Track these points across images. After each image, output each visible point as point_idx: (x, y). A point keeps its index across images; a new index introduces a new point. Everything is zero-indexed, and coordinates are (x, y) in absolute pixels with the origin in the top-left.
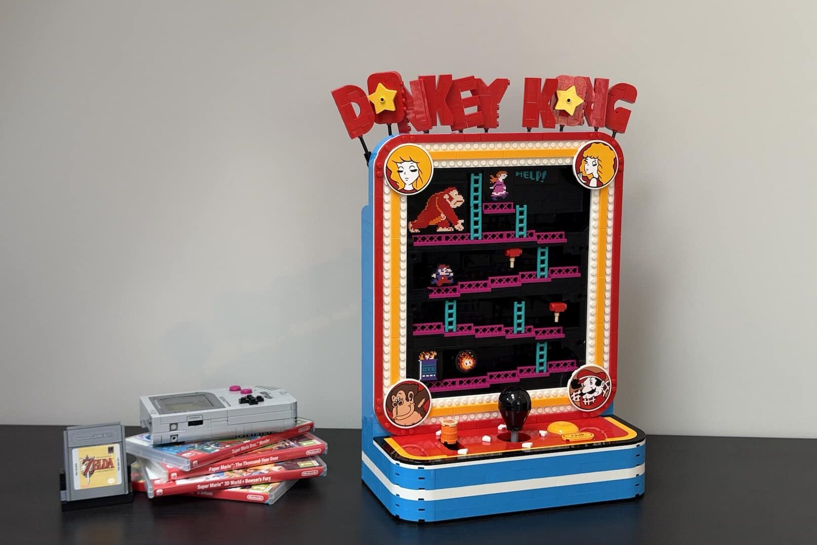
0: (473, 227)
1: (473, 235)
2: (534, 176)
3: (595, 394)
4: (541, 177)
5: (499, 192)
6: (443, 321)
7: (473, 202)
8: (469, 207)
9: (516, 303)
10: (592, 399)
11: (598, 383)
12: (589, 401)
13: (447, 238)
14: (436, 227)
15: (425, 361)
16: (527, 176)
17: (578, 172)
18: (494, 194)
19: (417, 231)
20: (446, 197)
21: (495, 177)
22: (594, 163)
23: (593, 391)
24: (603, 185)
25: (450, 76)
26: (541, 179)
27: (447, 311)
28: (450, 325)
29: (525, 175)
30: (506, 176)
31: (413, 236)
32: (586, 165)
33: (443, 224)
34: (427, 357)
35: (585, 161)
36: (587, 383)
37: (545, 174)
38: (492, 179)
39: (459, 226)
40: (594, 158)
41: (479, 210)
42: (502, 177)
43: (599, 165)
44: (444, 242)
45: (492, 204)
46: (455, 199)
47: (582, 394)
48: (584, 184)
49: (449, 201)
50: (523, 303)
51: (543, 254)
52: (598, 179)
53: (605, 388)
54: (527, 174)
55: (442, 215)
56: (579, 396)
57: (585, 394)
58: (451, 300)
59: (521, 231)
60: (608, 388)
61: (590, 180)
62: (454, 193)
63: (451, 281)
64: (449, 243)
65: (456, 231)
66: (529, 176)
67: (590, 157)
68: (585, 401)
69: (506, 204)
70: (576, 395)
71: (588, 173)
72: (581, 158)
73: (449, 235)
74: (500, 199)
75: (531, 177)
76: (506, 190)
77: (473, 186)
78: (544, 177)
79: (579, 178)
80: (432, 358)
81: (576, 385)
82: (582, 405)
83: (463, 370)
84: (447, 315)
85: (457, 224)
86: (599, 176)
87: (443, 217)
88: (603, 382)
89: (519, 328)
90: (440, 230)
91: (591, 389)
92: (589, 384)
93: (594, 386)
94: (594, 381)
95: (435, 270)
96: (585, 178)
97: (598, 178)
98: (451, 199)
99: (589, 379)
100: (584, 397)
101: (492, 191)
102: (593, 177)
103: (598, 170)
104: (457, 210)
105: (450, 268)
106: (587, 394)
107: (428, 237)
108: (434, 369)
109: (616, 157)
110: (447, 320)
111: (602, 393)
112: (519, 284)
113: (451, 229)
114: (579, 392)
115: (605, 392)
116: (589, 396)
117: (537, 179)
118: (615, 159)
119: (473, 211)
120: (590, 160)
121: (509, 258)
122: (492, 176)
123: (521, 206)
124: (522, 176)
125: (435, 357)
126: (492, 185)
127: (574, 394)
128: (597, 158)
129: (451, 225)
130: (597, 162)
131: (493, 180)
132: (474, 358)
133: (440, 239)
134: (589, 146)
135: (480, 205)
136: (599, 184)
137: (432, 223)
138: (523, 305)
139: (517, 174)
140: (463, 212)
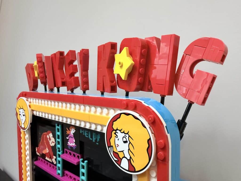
0: (58, 164)
1: (58, 170)
2: (92, 137)
4: (97, 139)
5: (72, 143)
7: (58, 145)
8: (56, 149)
14: (45, 155)
16: (87, 135)
17: (109, 145)
18: (69, 143)
19: (39, 154)
20: (48, 137)
21: (69, 131)
22: (125, 140)
24: (135, 171)
26: (96, 141)
30: (75, 131)
32: (116, 139)
33: (48, 155)
35: (115, 134)
37: (99, 137)
38: (67, 131)
39: (54, 161)
40: (124, 132)
41: (60, 154)
42: (73, 131)
43: (130, 143)
45: (69, 151)
46: (52, 140)
48: (115, 161)
49: (49, 141)
54: (87, 133)
55: (47, 149)
61: (122, 159)
62: (51, 135)
65: (53, 163)
66: (88, 135)
67: (120, 131)
69: (76, 155)
71: (119, 149)
72: (111, 129)
73: (51, 164)
74: (72, 149)
75: (90, 137)
76: (75, 143)
78: (98, 140)
79: (110, 152)
85: (53, 158)
86: (131, 157)
90: (47, 158)
96: (116, 154)
97: (130, 160)
98: (50, 139)
101: (68, 140)
102: (124, 157)
103: (129, 149)
104: (53, 148)
107: (43, 160)
109: (150, 139)
117: (94, 141)
118: (149, 141)
119: (58, 152)
120: (120, 135)
122: (67, 129)
123: (83, 161)
124: (84, 134)
126: (67, 136)
128: (127, 133)
129: (51, 158)
130: (127, 138)
131: (68, 133)
133: (47, 164)
135: (61, 149)
136: (132, 168)
137: (44, 152)
139: (81, 131)
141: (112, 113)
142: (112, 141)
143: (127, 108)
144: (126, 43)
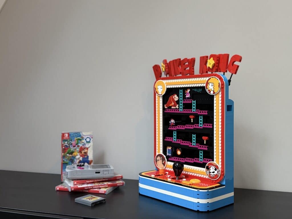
0: (180, 107)
1: (180, 110)
2: (198, 91)
3: (214, 174)
5: (188, 96)
6: (173, 137)
7: (180, 99)
8: (179, 101)
9: (193, 135)
10: (213, 175)
11: (216, 170)
12: (212, 176)
13: (174, 111)
14: (171, 107)
15: (168, 149)
17: (207, 89)
18: (187, 96)
19: (167, 108)
20: (174, 97)
21: (187, 91)
23: (214, 172)
24: (215, 93)
25: (180, 59)
26: (200, 91)
27: (174, 134)
28: (175, 139)
29: (195, 90)
30: (190, 90)
31: (166, 109)
33: (173, 106)
34: (169, 148)
36: (211, 168)
37: (201, 90)
39: (177, 107)
41: (182, 102)
42: (189, 91)
43: (214, 85)
44: (174, 112)
45: (186, 100)
46: (176, 98)
47: (210, 172)
48: (209, 93)
49: (174, 98)
50: (195, 135)
51: (201, 118)
52: (213, 91)
53: (218, 172)
56: (209, 173)
57: (211, 172)
58: (175, 130)
59: (194, 110)
60: (219, 172)
61: (211, 91)
62: (176, 96)
63: (174, 124)
64: (175, 112)
65: (176, 108)
67: (211, 83)
68: (211, 175)
69: (190, 100)
70: (208, 172)
71: (210, 88)
72: (207, 83)
73: (175, 110)
74: (188, 98)
76: (190, 95)
77: (180, 93)
78: (201, 91)
79: (207, 91)
80: (170, 149)
81: (208, 168)
82: (210, 177)
83: (178, 155)
84: (174, 136)
85: (176, 106)
87: (173, 104)
88: (217, 169)
89: (194, 144)
90: (172, 108)
91: (213, 171)
92: (212, 169)
93: (214, 171)
94: (214, 168)
95: (170, 121)
96: (209, 90)
98: (175, 98)
99: (212, 167)
100: (211, 174)
101: (186, 95)
104: (177, 101)
105: (174, 120)
106: (212, 173)
107: (169, 109)
108: (171, 152)
110: (174, 137)
111: (217, 174)
112: (192, 128)
113: (175, 108)
114: (209, 171)
115: (218, 174)
116: (213, 174)
117: (199, 92)
118: (219, 83)
119: (180, 102)
120: (210, 84)
121: (191, 119)
122: (186, 90)
123: (194, 101)
125: (171, 149)
126: (186, 93)
127: (207, 172)
128: (213, 83)
129: (175, 106)
131: (186, 92)
132: (181, 151)
133: (173, 110)
134: (210, 79)
135: (182, 100)
136: (214, 93)
137: (170, 105)
138: (195, 136)
139: (193, 90)
140: (178, 102)
141: (208, 78)
142: (208, 87)
143: (213, 76)
144: (212, 56)
